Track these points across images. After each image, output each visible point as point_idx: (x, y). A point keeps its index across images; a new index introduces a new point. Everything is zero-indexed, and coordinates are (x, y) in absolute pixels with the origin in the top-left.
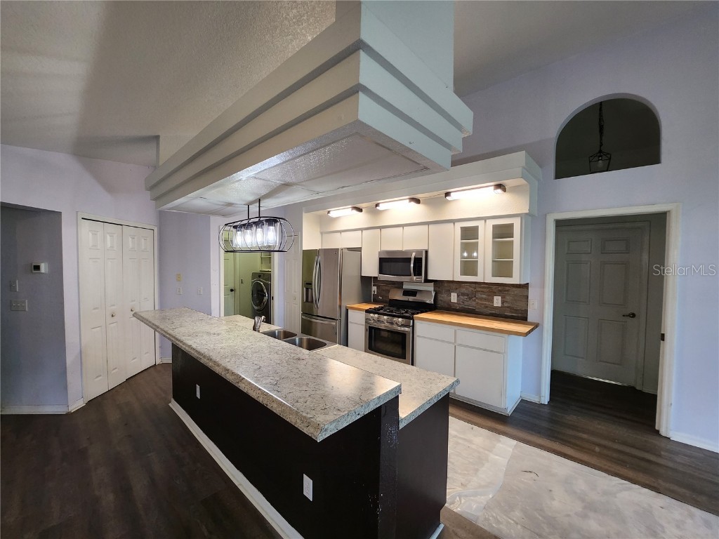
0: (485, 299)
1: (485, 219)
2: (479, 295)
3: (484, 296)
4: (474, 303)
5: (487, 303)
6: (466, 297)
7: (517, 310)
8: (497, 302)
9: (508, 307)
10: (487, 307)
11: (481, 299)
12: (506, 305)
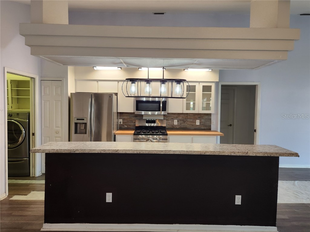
0: (192, 122)
1: (199, 82)
2: (189, 120)
3: (191, 120)
4: (186, 124)
5: (193, 124)
6: (182, 122)
7: (206, 126)
8: (198, 123)
9: (203, 125)
10: (193, 126)
11: (190, 122)
12: (201, 123)
